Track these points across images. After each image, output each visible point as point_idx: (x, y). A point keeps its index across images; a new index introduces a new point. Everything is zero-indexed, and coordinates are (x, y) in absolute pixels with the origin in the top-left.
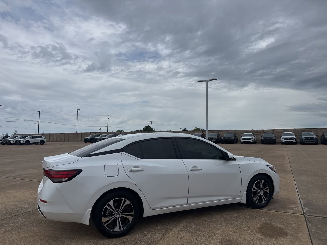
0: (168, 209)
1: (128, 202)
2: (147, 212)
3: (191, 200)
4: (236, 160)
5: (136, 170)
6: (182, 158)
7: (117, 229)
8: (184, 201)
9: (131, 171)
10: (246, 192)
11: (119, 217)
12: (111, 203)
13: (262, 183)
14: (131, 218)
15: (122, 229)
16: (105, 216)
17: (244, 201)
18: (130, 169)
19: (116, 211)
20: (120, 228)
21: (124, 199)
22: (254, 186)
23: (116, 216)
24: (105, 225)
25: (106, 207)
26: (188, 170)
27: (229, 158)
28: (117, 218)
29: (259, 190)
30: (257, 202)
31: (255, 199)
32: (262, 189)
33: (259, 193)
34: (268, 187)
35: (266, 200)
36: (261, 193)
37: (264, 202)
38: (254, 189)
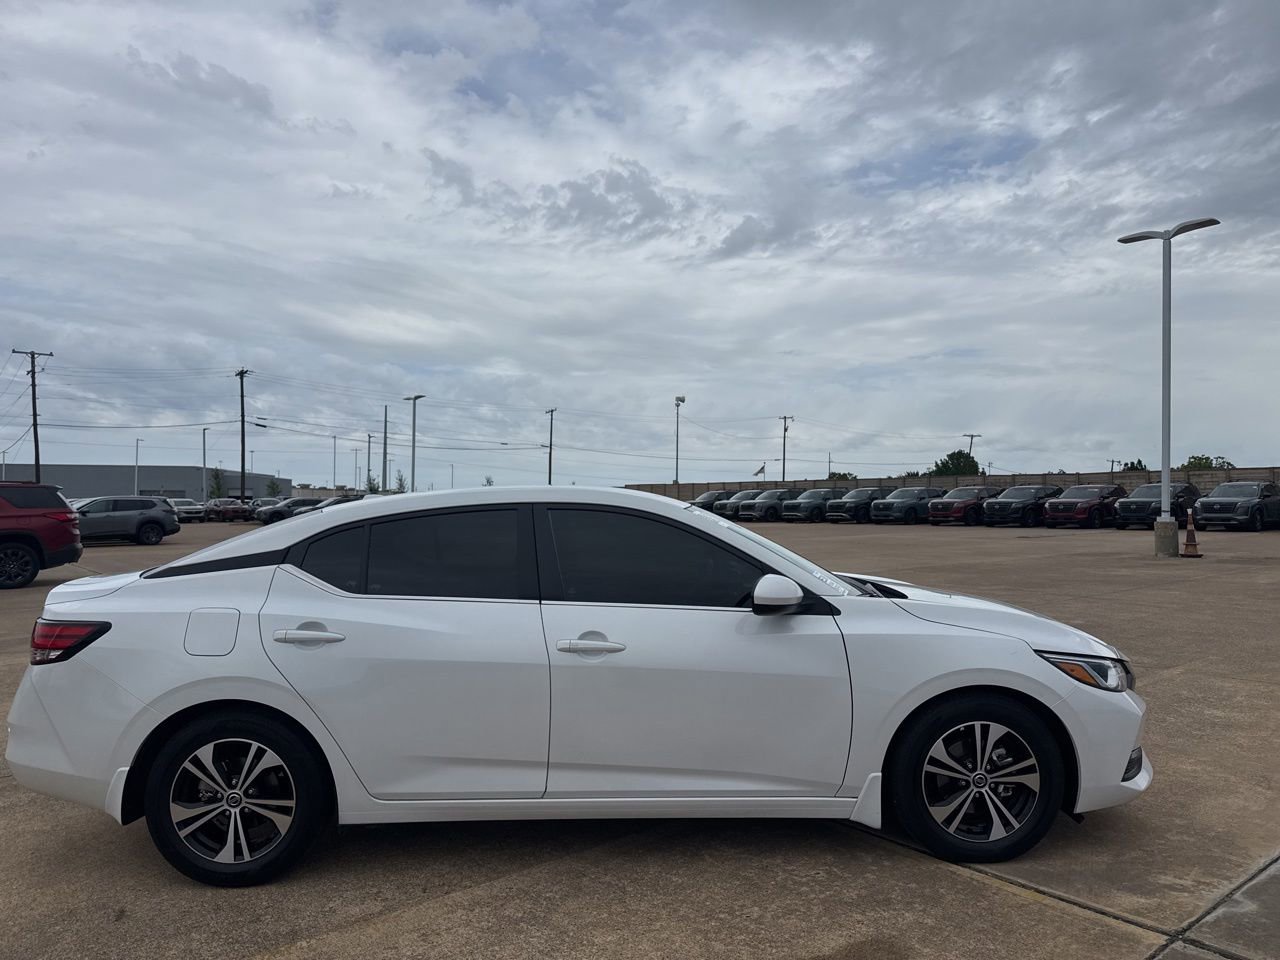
0: (452, 808)
1: (271, 759)
2: (354, 807)
3: (564, 781)
4: (838, 612)
5: (311, 636)
6: (539, 594)
7: (226, 856)
8: (533, 780)
9: (285, 641)
10: (882, 772)
11: (237, 810)
12: (205, 753)
13: (992, 738)
14: (283, 823)
15: (247, 857)
16: (180, 799)
17: (870, 814)
18: (281, 634)
19: (225, 787)
20: (238, 851)
21: (255, 745)
22: (938, 750)
23: (226, 807)
24: (183, 834)
25: (184, 768)
26: (553, 650)
28: (230, 812)
29: (974, 769)
30: (952, 829)
31: (939, 813)
32: (994, 767)
33: (972, 787)
34: (1032, 761)
35: (1017, 826)
36: (987, 788)
37: (998, 832)
38: (934, 762)
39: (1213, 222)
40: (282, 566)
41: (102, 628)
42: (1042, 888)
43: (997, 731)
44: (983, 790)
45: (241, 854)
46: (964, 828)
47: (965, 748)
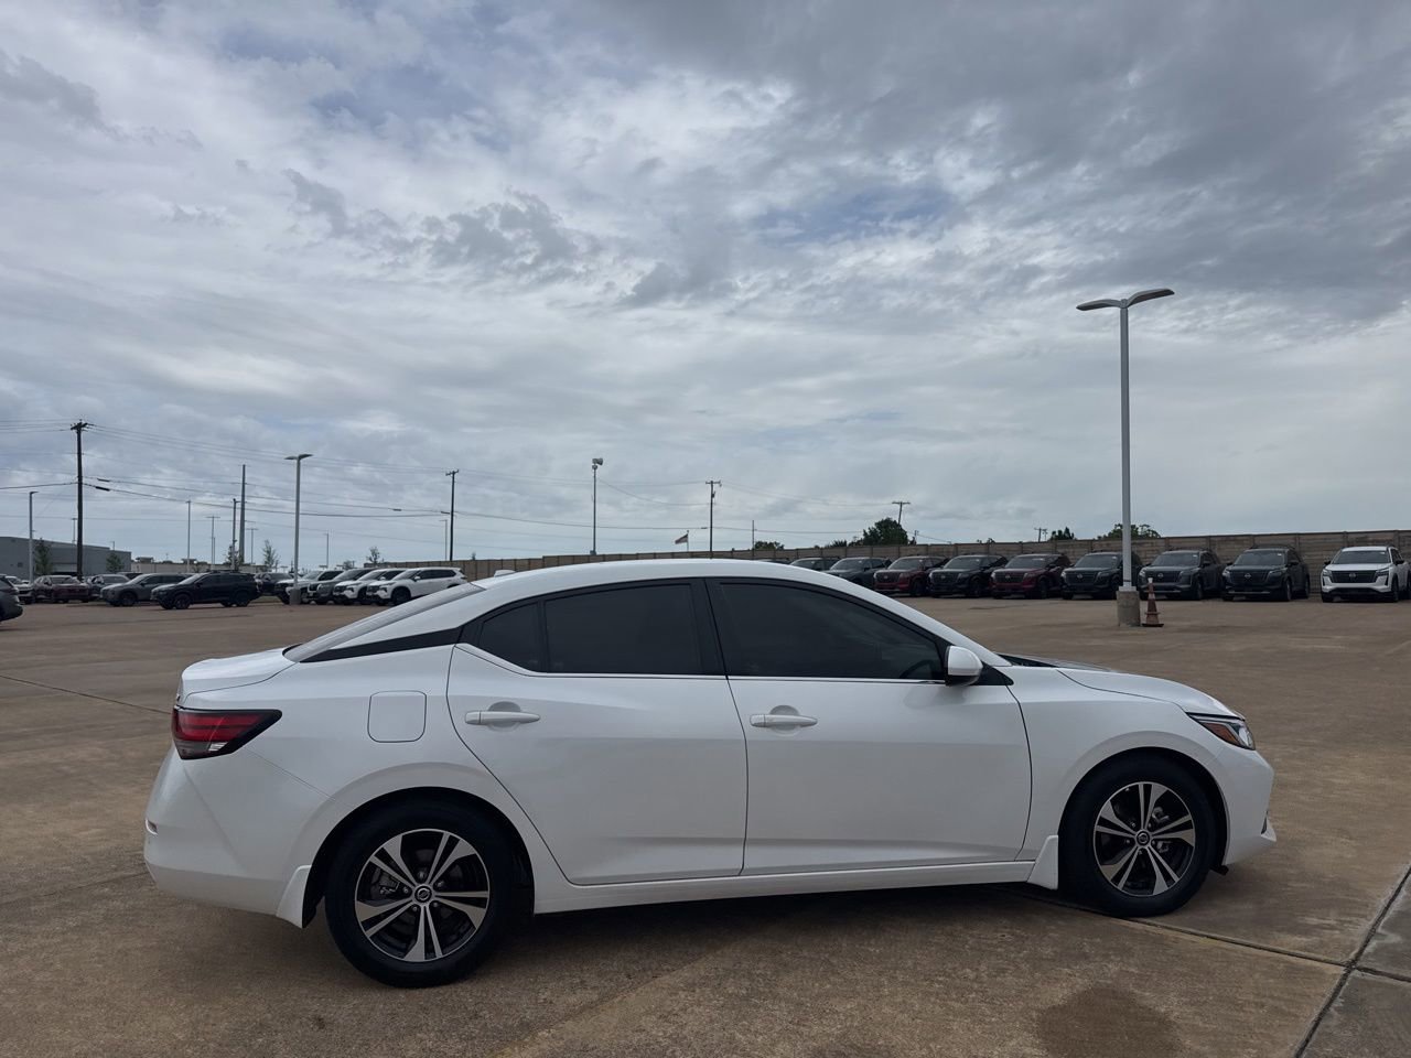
1: (464, 849)
2: (552, 894)
3: (757, 857)
4: (1011, 683)
5: (505, 716)
6: (726, 670)
7: (416, 954)
8: (729, 858)
9: (479, 723)
10: (1059, 834)
11: (427, 905)
12: (393, 846)
13: (1154, 798)
14: (477, 915)
15: (439, 954)
16: (366, 897)
17: (1049, 877)
18: (474, 715)
19: (414, 881)
20: (429, 949)
21: (447, 835)
22: (1107, 811)
23: (415, 902)
24: (369, 933)
25: (370, 863)
26: (748, 728)
27: (950, 673)
28: (419, 907)
29: (1137, 829)
30: (1120, 886)
31: (1109, 871)
32: (1154, 826)
33: (1137, 844)
34: (1189, 817)
35: (1177, 879)
36: (1149, 845)
37: (1161, 886)
38: (1104, 822)
39: (1168, 293)
40: (458, 645)
41: (272, 717)
42: (1213, 935)
43: (1158, 790)
44: (1146, 848)
45: (433, 950)
46: (1129, 884)
47: (1129, 807)
